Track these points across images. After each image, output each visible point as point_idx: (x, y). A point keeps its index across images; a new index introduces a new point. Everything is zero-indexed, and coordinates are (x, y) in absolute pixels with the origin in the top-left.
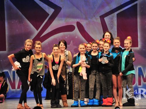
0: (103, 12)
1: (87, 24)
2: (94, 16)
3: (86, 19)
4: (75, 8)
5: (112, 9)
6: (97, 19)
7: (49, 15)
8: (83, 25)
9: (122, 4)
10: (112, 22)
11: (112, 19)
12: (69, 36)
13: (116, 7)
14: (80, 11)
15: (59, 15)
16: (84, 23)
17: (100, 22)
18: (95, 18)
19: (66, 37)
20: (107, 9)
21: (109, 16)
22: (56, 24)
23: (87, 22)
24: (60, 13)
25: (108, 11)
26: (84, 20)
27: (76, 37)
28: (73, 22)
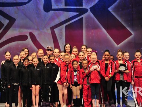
0: (53, 24)
1: (39, 34)
2: (45, 27)
3: (38, 29)
4: (28, 20)
5: (61, 22)
6: (47, 30)
7: (4, 25)
8: (35, 35)
9: (70, 17)
10: (61, 33)
11: (61, 30)
12: (22, 45)
13: (64, 20)
14: (33, 22)
15: (13, 25)
16: (36, 33)
17: (51, 33)
18: (46, 29)
19: (20, 46)
20: (57, 21)
21: (59, 27)
22: (11, 33)
23: (39, 32)
24: (14, 24)
25: (57, 23)
26: (36, 31)
27: (29, 46)
28: (26, 32)
